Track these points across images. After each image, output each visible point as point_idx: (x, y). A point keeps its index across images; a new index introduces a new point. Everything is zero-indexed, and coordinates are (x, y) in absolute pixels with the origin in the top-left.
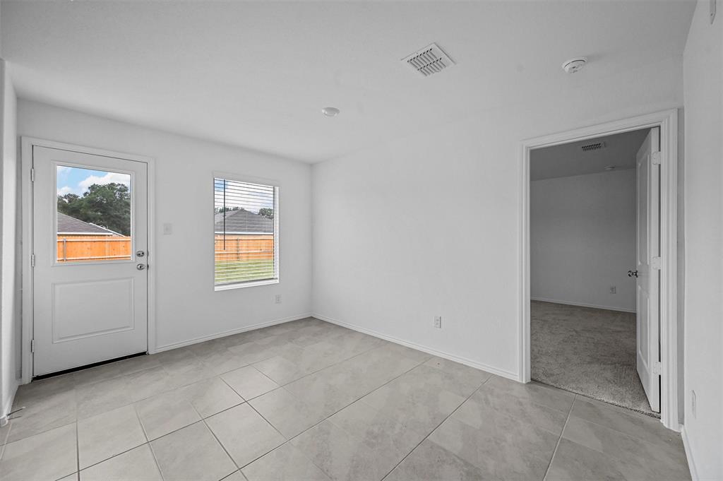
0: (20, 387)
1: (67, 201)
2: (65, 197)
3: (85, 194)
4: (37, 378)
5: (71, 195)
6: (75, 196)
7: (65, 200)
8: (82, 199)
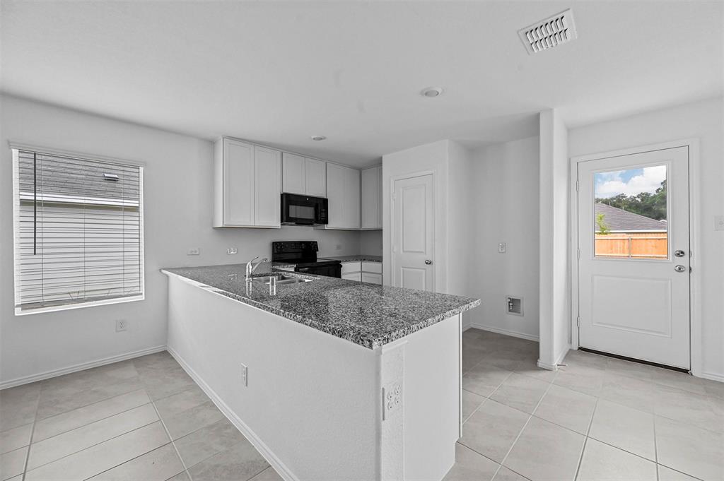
0: (570, 350)
1: (639, 200)
2: (638, 197)
3: (657, 191)
4: (581, 349)
5: (643, 194)
6: (647, 194)
7: (637, 199)
8: (655, 196)
